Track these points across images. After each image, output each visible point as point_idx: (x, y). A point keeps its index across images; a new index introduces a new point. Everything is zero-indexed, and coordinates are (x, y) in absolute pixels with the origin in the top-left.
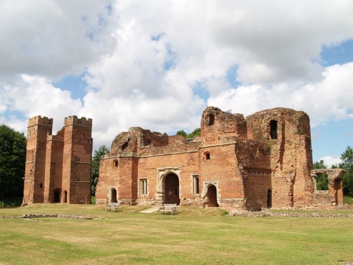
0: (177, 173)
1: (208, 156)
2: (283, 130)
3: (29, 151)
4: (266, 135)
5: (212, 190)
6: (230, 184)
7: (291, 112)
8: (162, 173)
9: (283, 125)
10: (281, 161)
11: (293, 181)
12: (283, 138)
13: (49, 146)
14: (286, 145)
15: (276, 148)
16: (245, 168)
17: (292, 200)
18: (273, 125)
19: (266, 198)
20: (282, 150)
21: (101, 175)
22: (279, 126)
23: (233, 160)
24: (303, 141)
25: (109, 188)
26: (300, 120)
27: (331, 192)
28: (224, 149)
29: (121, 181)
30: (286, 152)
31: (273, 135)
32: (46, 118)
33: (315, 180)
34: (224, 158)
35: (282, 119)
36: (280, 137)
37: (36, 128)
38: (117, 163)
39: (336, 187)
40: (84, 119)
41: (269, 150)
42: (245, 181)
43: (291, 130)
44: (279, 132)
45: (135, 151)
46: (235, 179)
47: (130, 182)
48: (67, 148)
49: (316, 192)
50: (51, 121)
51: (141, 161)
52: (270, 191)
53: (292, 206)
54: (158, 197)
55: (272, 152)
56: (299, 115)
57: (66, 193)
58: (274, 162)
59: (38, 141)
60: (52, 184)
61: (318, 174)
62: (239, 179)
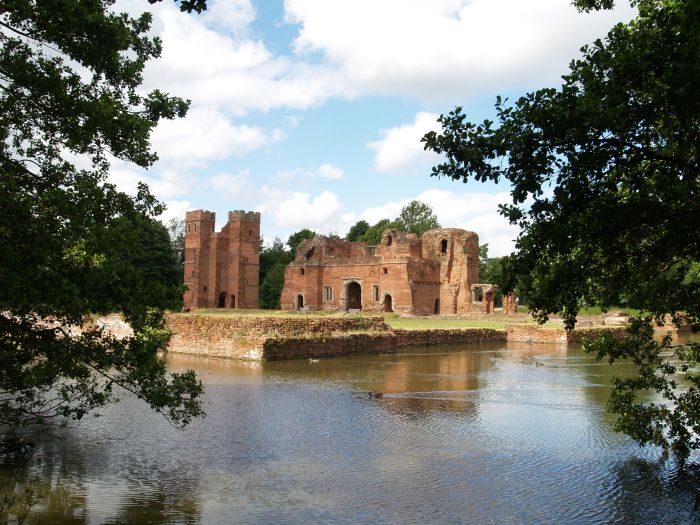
0: (360, 282)
1: (386, 271)
2: (452, 249)
3: (189, 250)
4: (437, 252)
5: (388, 298)
6: (402, 294)
7: (461, 233)
8: (346, 282)
9: (452, 245)
10: (448, 275)
11: (457, 293)
12: (452, 256)
13: (213, 245)
14: (454, 262)
15: (445, 264)
16: (414, 282)
17: (456, 309)
18: (444, 243)
19: (433, 307)
20: (450, 265)
21: (287, 282)
22: (449, 245)
23: (405, 276)
24: (466, 261)
25: (296, 295)
26: (468, 240)
27: (484, 303)
28: (398, 267)
29: (308, 288)
30: (454, 268)
31: (444, 250)
32: (208, 212)
33: (473, 293)
34: (398, 273)
35: (452, 239)
36: (449, 255)
37: (198, 224)
38: (303, 271)
39: (488, 300)
40: (251, 213)
41: (439, 265)
42: (413, 292)
43: (458, 249)
44: (448, 250)
45: (320, 260)
46: (406, 291)
47: (316, 289)
48: (234, 247)
49: (474, 302)
50: (213, 215)
51: (326, 269)
52: (437, 301)
53: (455, 313)
54: (342, 303)
55: (442, 267)
56: (467, 236)
57: (233, 297)
58: (443, 275)
59: (202, 240)
60: (218, 288)
61: (476, 288)
62: (409, 291)
